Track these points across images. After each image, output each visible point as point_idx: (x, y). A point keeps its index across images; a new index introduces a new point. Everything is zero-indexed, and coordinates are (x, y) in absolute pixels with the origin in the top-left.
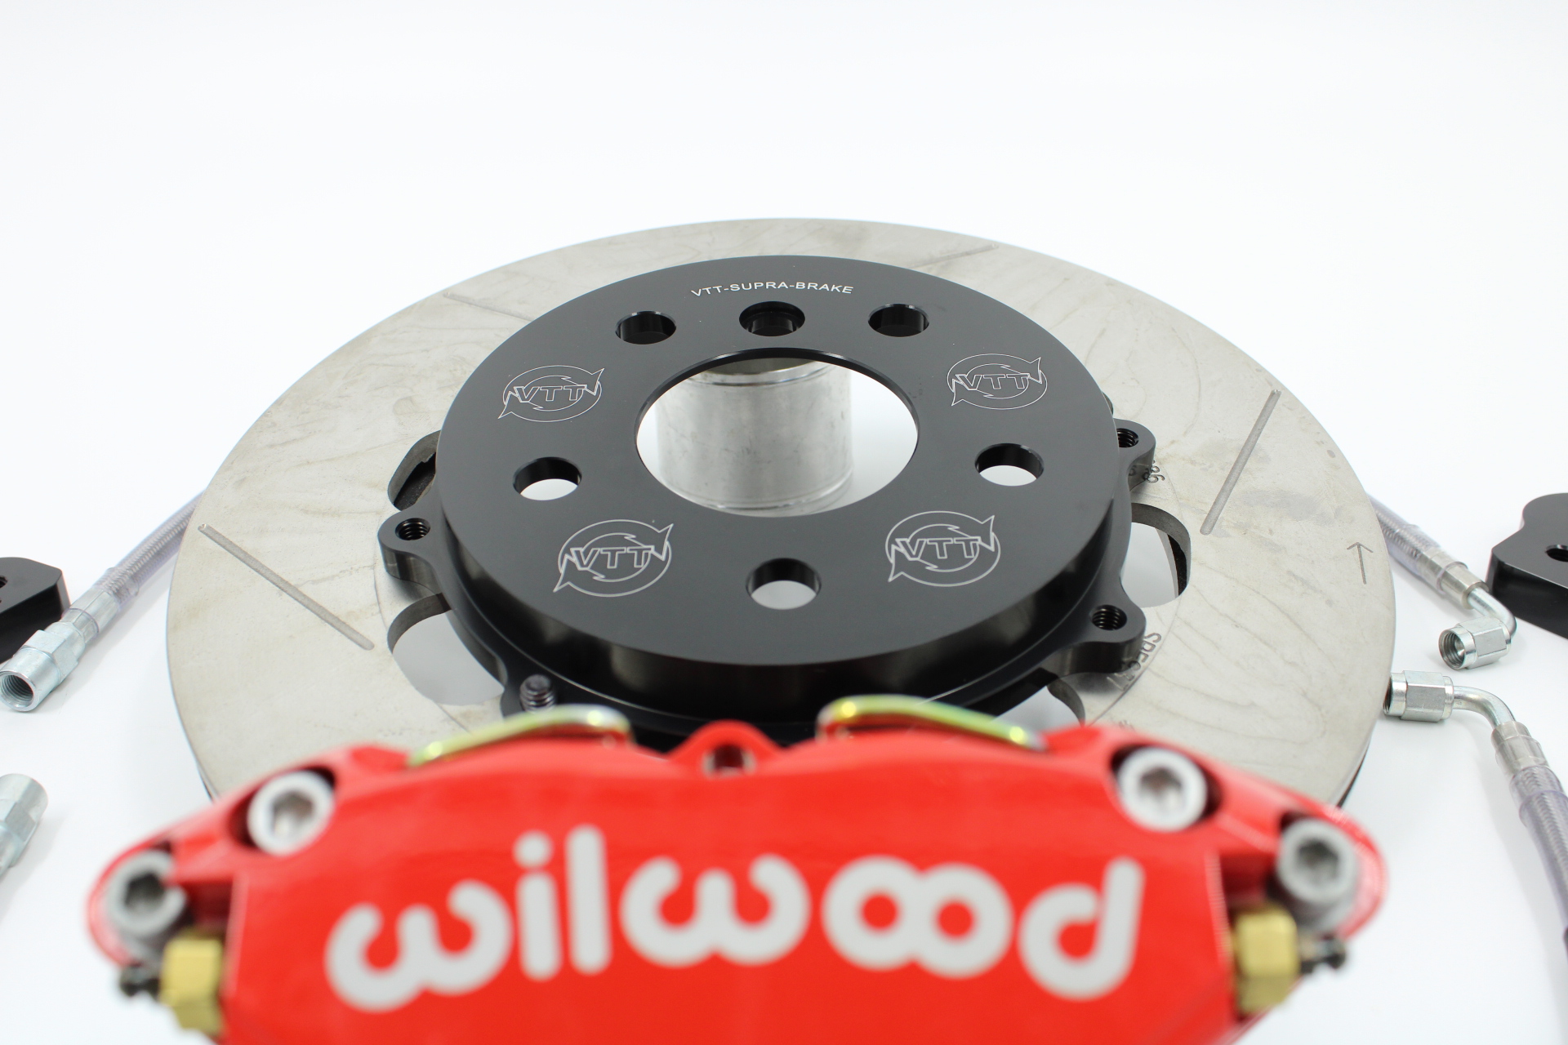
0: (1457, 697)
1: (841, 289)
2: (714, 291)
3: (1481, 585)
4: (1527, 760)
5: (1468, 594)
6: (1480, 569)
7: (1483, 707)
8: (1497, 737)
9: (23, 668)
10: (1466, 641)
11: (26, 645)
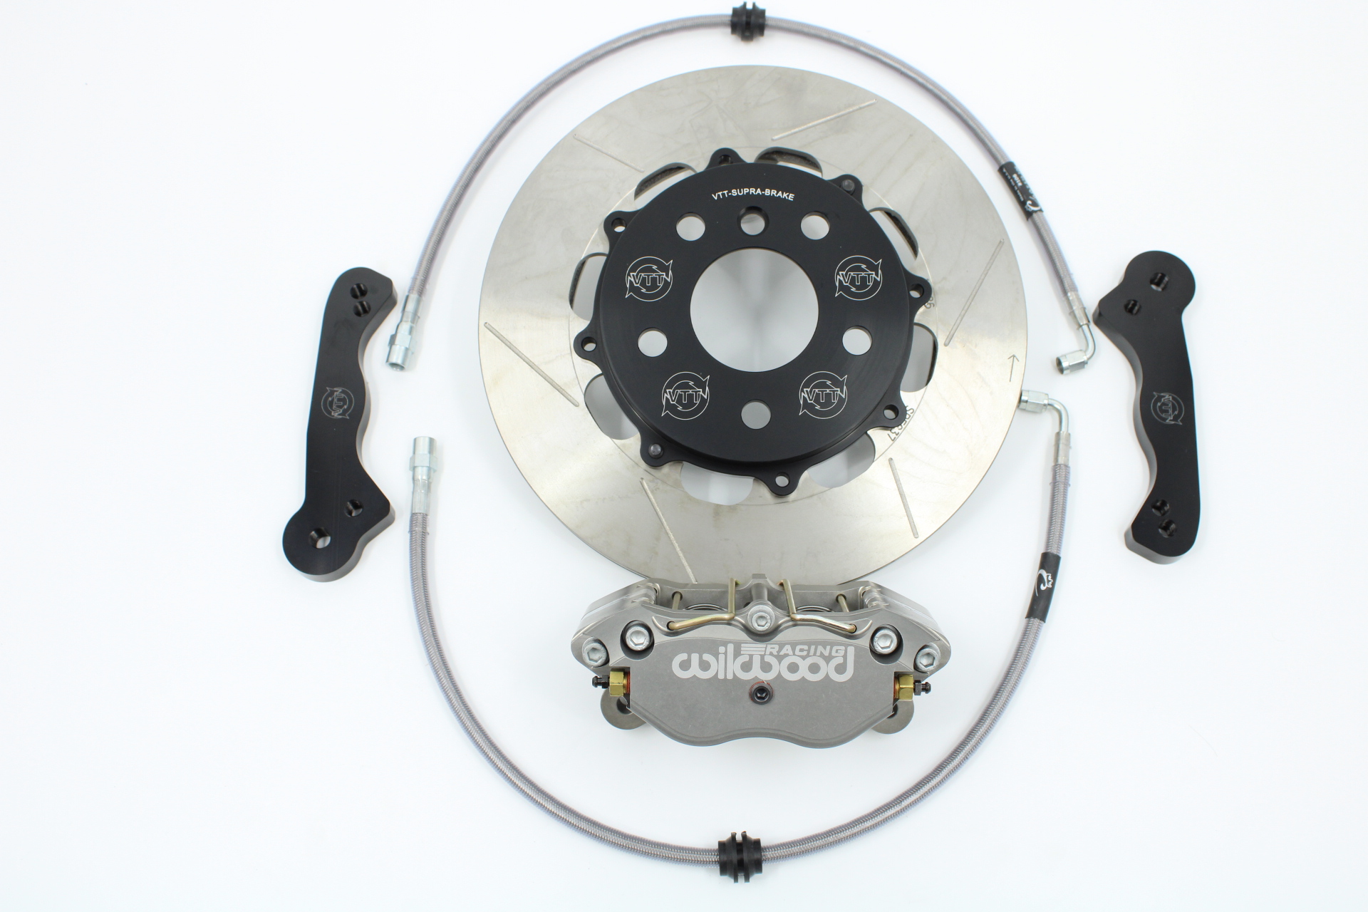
0: (1049, 405)
1: (788, 196)
2: (723, 195)
5: (1079, 322)
7: (1060, 414)
8: (1058, 435)
9: (397, 358)
10: (1065, 364)
11: (392, 340)
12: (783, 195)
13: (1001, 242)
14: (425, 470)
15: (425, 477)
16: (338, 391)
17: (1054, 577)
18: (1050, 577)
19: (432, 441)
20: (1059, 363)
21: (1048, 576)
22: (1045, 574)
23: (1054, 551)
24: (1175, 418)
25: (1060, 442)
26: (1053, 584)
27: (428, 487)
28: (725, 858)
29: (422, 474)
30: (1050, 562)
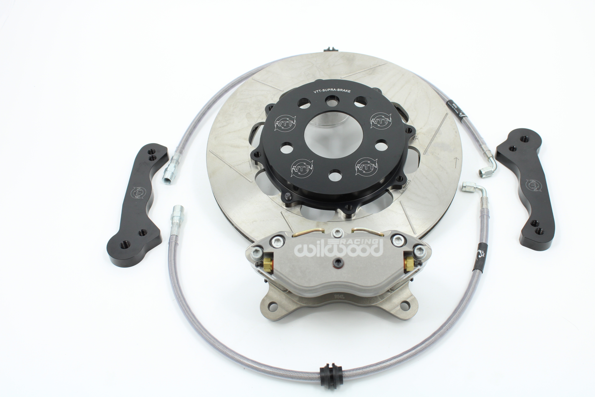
0: (476, 188)
1: (348, 91)
2: (319, 91)
3: (492, 157)
4: (484, 206)
5: (489, 158)
6: (494, 152)
7: (482, 190)
8: (482, 198)
9: (168, 176)
10: (483, 172)
11: (166, 170)
12: (345, 91)
13: (447, 114)
14: (178, 218)
15: (178, 221)
16: (139, 189)
17: (485, 252)
18: (483, 252)
19: (182, 208)
20: (480, 173)
21: (482, 252)
22: (480, 251)
23: (484, 242)
24: (538, 189)
25: (484, 201)
26: (485, 255)
27: (179, 225)
28: (323, 375)
29: (176, 220)
30: (483, 247)
